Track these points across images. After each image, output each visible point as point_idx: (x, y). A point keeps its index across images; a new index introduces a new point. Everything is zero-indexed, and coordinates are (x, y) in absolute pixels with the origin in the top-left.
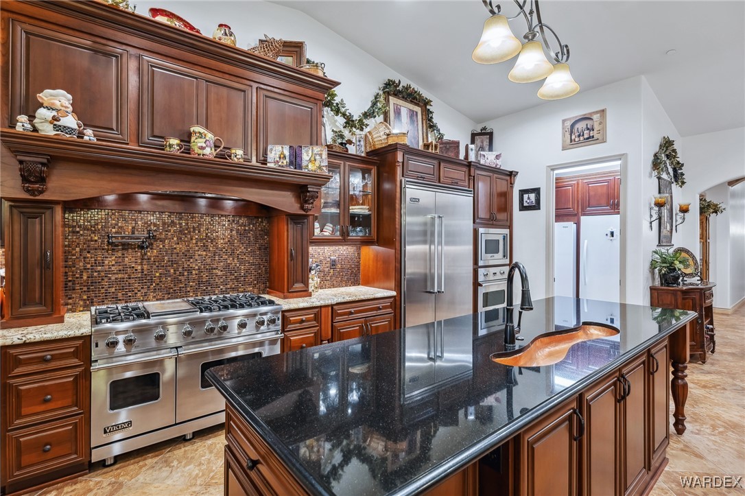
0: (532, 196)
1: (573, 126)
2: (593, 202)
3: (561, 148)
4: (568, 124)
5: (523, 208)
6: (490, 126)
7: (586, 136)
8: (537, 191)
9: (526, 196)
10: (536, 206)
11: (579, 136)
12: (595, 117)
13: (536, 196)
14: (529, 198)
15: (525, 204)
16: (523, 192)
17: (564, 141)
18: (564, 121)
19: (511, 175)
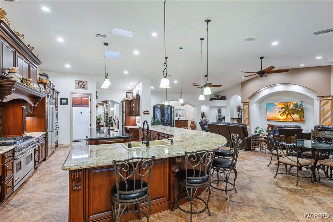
0: (65, 101)
1: (79, 83)
2: (75, 103)
3: (75, 88)
4: (77, 82)
5: (61, 104)
6: (47, 73)
7: (82, 87)
8: (67, 99)
9: (63, 101)
10: (67, 104)
11: (81, 86)
12: (85, 82)
13: (67, 101)
14: (64, 101)
15: (63, 103)
16: (61, 99)
17: (76, 87)
18: (76, 81)
19: (58, 93)
